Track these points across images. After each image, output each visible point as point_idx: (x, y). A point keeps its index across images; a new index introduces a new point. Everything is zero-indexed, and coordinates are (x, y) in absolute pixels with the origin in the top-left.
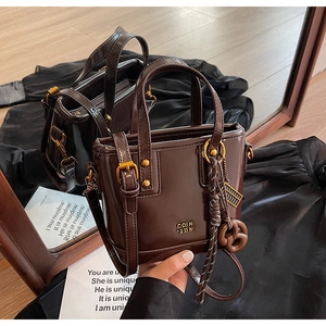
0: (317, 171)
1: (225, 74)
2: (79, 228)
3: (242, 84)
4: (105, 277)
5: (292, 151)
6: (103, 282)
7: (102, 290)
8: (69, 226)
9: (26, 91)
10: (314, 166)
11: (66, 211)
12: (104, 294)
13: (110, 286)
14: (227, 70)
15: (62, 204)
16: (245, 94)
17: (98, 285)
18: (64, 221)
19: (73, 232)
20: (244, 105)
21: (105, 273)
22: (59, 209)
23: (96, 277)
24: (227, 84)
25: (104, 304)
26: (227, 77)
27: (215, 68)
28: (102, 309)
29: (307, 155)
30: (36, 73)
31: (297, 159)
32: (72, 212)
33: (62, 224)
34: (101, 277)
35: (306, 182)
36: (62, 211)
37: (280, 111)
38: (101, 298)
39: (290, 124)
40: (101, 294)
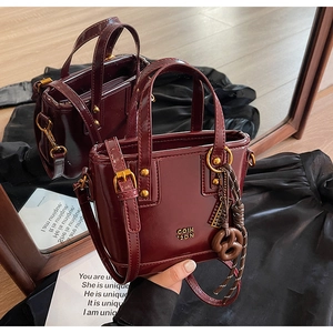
0: (319, 186)
1: (233, 82)
2: (74, 231)
3: (250, 94)
4: (96, 282)
5: (295, 164)
6: (93, 286)
7: (92, 294)
8: (64, 228)
10: (317, 180)
11: (62, 213)
12: (93, 298)
13: (99, 290)
14: (236, 78)
15: (60, 206)
16: (253, 104)
17: (88, 289)
18: (60, 223)
19: (68, 234)
20: (250, 115)
21: (96, 277)
22: (56, 211)
23: (87, 280)
24: (236, 92)
25: (92, 308)
26: (235, 86)
27: (223, 76)
28: (90, 313)
29: (310, 168)
30: (46, 74)
31: (299, 172)
32: (69, 214)
33: (58, 226)
34: (92, 281)
35: (309, 196)
36: (59, 213)
37: (286, 122)
38: (90, 303)
39: (296, 136)
40: (90, 298)
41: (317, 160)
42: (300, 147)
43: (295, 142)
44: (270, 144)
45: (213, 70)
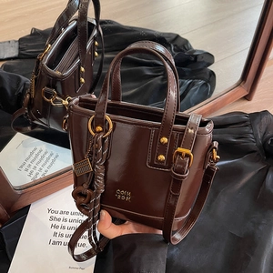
0: (264, 143)
2: (46, 171)
3: (209, 58)
4: (61, 216)
6: (59, 220)
7: (57, 227)
8: (38, 169)
9: (19, 48)
12: (58, 231)
13: (64, 224)
14: (197, 44)
15: (35, 149)
16: (210, 68)
17: (54, 223)
20: (207, 78)
21: (62, 213)
22: (32, 153)
23: (54, 215)
24: (196, 57)
25: (57, 239)
26: (195, 51)
27: (187, 42)
28: (54, 243)
29: (258, 127)
30: (31, 34)
31: (247, 129)
33: (32, 167)
34: (58, 216)
35: (254, 152)
36: (34, 155)
37: (239, 85)
38: (55, 234)
39: (247, 98)
40: (55, 230)
41: (264, 119)
42: (250, 108)
43: (247, 103)
44: (223, 104)
45: (178, 36)
